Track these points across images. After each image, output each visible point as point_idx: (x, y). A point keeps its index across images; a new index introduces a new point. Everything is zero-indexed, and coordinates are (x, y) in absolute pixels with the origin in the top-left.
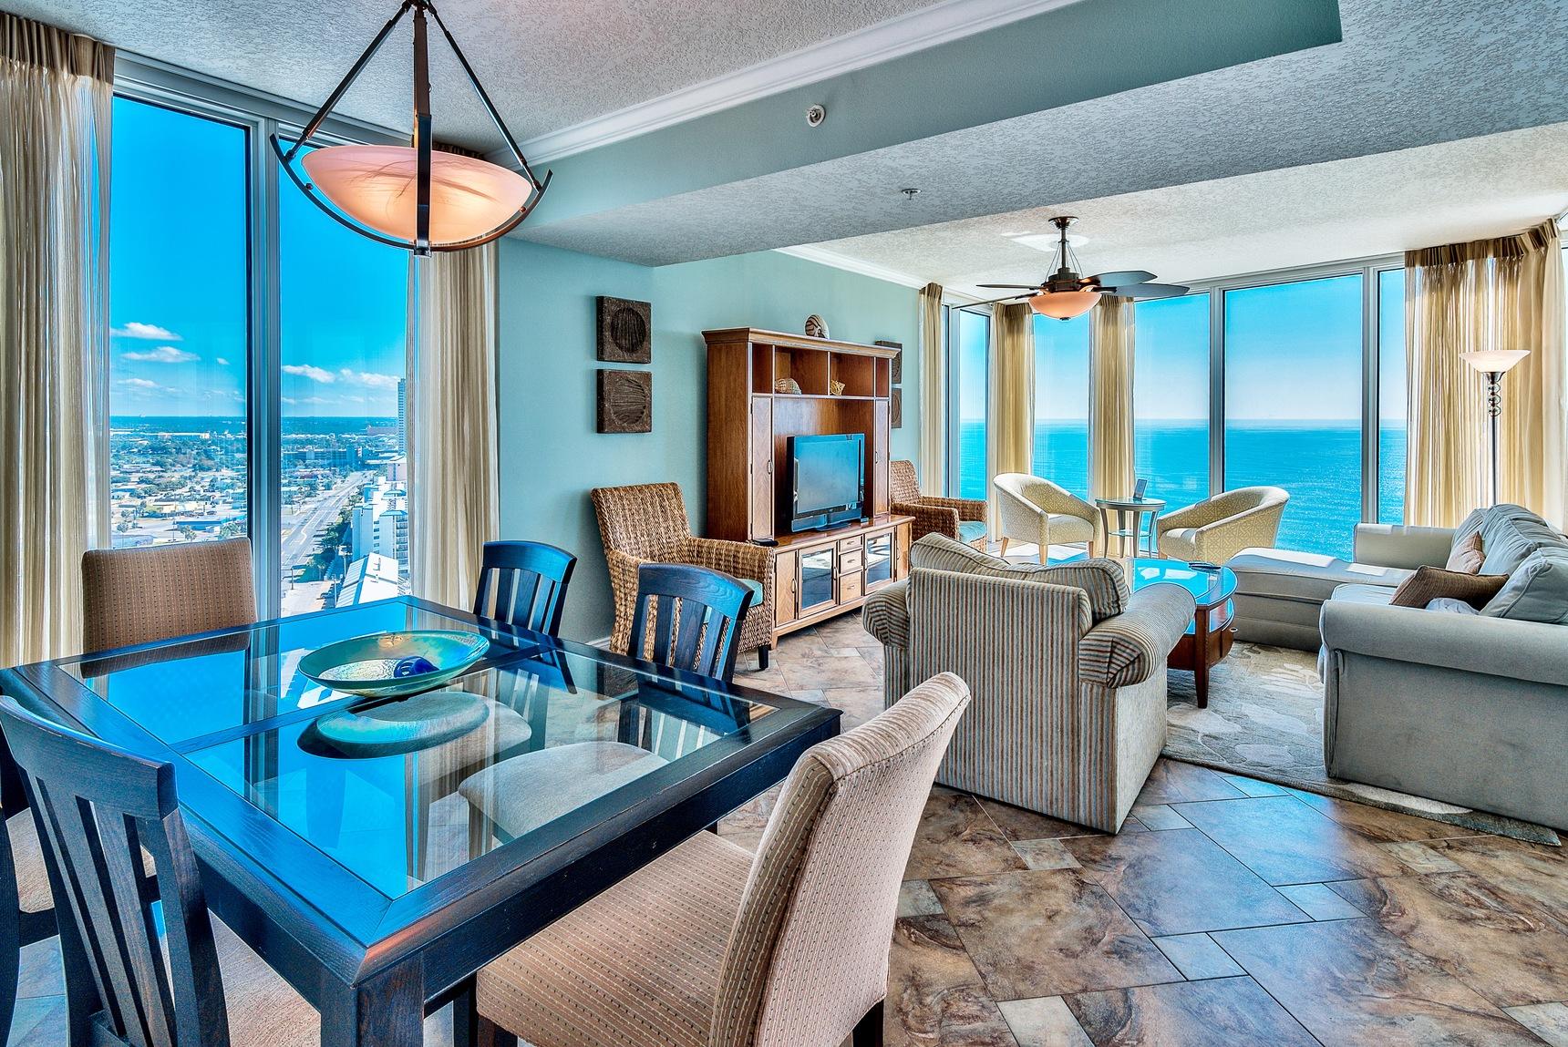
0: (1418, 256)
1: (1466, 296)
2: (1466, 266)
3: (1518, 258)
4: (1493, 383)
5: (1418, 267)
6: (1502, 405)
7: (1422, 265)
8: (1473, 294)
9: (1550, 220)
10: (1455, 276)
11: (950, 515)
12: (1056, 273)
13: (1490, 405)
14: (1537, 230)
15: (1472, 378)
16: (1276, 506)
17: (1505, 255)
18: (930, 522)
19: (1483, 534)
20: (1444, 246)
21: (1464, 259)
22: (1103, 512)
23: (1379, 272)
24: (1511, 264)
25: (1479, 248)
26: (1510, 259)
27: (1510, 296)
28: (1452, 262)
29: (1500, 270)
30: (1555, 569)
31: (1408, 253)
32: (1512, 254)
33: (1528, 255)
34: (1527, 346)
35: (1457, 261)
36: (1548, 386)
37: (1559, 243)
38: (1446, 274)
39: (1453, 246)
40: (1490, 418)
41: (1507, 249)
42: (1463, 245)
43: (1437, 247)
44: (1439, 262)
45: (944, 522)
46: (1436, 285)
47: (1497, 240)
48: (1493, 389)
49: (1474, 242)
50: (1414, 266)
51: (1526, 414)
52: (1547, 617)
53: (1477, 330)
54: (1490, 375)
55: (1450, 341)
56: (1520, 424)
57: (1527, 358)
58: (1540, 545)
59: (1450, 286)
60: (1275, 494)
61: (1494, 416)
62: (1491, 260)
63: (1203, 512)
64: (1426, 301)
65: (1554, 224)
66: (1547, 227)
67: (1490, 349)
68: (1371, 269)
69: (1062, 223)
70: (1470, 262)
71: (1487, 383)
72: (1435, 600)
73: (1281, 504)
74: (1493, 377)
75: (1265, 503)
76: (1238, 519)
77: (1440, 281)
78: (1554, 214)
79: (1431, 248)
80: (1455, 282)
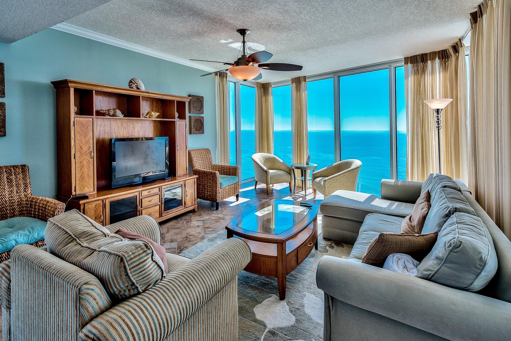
0: (409, 59)
1: (428, 78)
2: (428, 63)
3: (448, 59)
4: (438, 114)
5: (409, 64)
6: (442, 124)
7: (411, 63)
8: (431, 75)
9: (460, 39)
10: (423, 68)
11: (215, 175)
12: (241, 57)
13: (437, 124)
14: (455, 46)
15: (431, 112)
16: (356, 169)
17: (443, 59)
18: (207, 177)
19: (431, 191)
20: (419, 55)
21: (427, 61)
22: (293, 170)
23: (395, 68)
24: (445, 62)
25: (433, 55)
26: (445, 60)
27: (445, 76)
28: (422, 62)
29: (441, 65)
30: (464, 246)
31: (405, 58)
32: (445, 58)
33: (451, 57)
34: (452, 97)
35: (424, 62)
36: (461, 116)
37: (464, 49)
38: (420, 66)
39: (422, 55)
40: (437, 130)
41: (443, 55)
42: (426, 54)
43: (416, 56)
44: (417, 62)
45: (213, 178)
46: (416, 72)
47: (439, 52)
48: (438, 117)
49: (430, 53)
50: (408, 64)
51: (452, 128)
52: (458, 285)
53: (432, 92)
54: (436, 110)
55: (422, 96)
56: (450, 133)
57: (452, 102)
58: (456, 210)
59: (421, 72)
60: (357, 163)
61: (438, 130)
62: (437, 61)
63: (330, 170)
64: (413, 78)
65: (462, 41)
66: (459, 43)
67: (438, 98)
68: (392, 66)
69: (242, 32)
70: (429, 62)
71: (435, 114)
72: (391, 255)
73: (357, 168)
74: (438, 111)
75: (353, 167)
76: (340, 175)
77: (418, 70)
78: (461, 36)
79: (414, 56)
80: (424, 71)
